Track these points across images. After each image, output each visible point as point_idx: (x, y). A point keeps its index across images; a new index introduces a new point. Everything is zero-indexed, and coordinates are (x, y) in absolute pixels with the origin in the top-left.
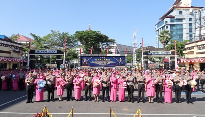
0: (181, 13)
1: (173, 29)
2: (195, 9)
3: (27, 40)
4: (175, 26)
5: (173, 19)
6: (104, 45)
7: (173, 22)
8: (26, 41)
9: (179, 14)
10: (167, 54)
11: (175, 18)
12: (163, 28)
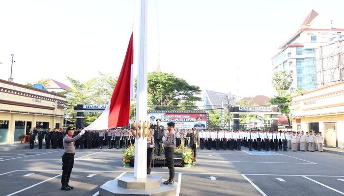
0: (314, 38)
1: (301, 66)
2: (338, 32)
3: (59, 87)
4: (305, 60)
5: (300, 49)
6: (180, 94)
7: (301, 54)
8: (58, 89)
9: (311, 42)
10: (266, 110)
11: (304, 48)
12: (285, 64)
